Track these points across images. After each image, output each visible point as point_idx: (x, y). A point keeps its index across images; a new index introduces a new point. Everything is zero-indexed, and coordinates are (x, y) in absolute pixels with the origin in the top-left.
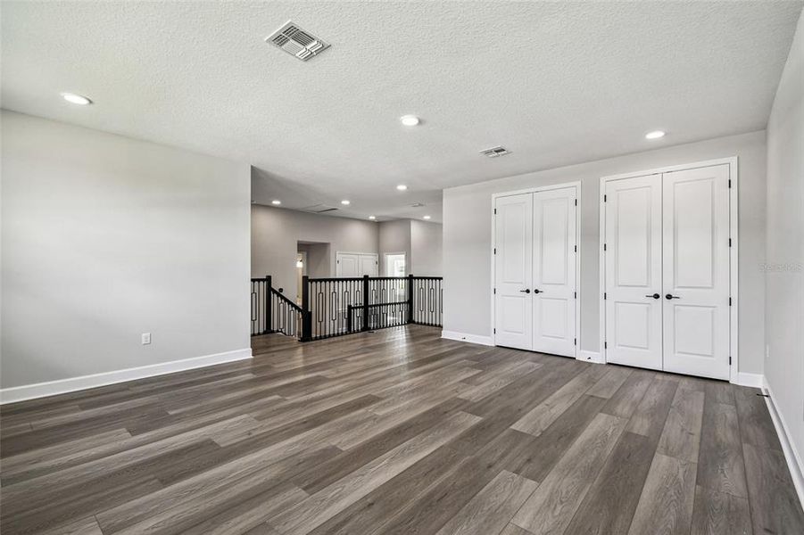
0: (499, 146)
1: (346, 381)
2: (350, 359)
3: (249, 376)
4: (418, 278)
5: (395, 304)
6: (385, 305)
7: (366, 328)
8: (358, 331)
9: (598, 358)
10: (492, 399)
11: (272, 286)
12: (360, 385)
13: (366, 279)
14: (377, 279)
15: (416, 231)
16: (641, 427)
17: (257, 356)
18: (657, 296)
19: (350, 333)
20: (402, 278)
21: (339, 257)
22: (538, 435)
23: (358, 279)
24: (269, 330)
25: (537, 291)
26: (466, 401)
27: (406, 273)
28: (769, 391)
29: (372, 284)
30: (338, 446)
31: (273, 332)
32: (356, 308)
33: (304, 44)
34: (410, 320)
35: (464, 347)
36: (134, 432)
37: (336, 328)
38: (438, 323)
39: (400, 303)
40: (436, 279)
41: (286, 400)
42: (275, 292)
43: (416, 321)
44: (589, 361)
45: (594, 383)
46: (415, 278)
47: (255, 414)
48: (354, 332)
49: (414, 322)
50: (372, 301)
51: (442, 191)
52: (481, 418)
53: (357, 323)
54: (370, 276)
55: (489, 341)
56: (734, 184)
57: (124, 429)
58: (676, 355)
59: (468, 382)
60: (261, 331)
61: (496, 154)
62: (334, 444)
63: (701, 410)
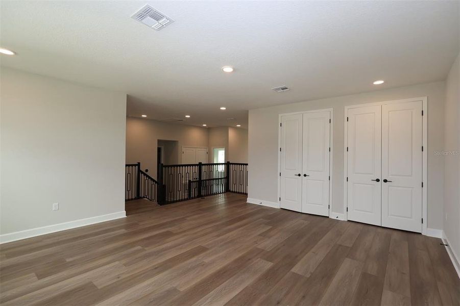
0: (284, 86)
1: (185, 235)
2: (188, 219)
3: (123, 231)
4: (233, 164)
5: (218, 179)
6: (212, 179)
7: (200, 196)
8: (195, 198)
9: (343, 217)
10: (279, 249)
11: (141, 169)
12: (195, 239)
13: (200, 165)
14: (207, 165)
15: (231, 134)
16: (373, 268)
17: (129, 216)
18: (378, 180)
19: (190, 199)
20: (223, 164)
21: (184, 149)
22: (308, 276)
23: (195, 165)
24: (138, 197)
25: (305, 175)
26: (263, 250)
27: (225, 161)
28: (448, 241)
29: (203, 168)
30: (178, 288)
31: (141, 198)
32: (194, 182)
33: (158, 20)
34: (227, 190)
35: (261, 209)
36: (40, 277)
37: (181, 196)
38: (245, 192)
39: (221, 179)
40: (244, 164)
41: (145, 250)
42: (142, 173)
43: (231, 190)
44: (338, 219)
45: (341, 235)
46: (231, 164)
47: (124, 262)
48: (192, 198)
49: (230, 191)
50: (204, 177)
51: (248, 111)
52: (272, 264)
53: (194, 192)
54: (203, 163)
55: (276, 205)
56: (425, 113)
57: (33, 274)
58: (389, 216)
59: (264, 235)
60: (134, 197)
61: (282, 90)
62: (174, 286)
63: (407, 255)
